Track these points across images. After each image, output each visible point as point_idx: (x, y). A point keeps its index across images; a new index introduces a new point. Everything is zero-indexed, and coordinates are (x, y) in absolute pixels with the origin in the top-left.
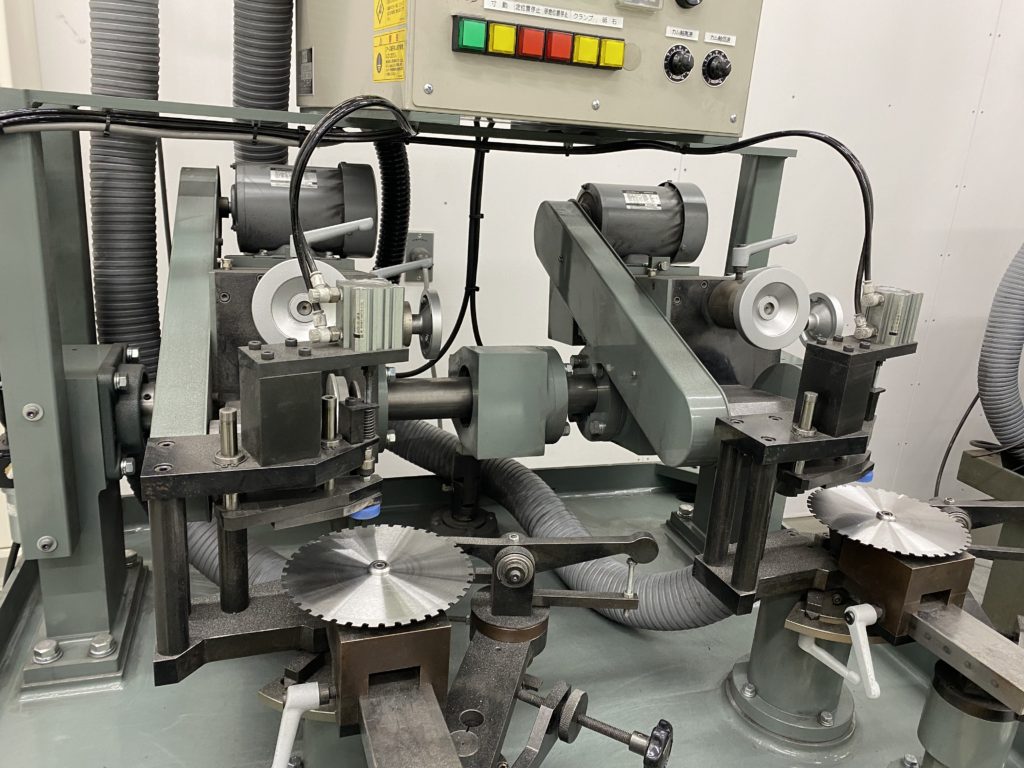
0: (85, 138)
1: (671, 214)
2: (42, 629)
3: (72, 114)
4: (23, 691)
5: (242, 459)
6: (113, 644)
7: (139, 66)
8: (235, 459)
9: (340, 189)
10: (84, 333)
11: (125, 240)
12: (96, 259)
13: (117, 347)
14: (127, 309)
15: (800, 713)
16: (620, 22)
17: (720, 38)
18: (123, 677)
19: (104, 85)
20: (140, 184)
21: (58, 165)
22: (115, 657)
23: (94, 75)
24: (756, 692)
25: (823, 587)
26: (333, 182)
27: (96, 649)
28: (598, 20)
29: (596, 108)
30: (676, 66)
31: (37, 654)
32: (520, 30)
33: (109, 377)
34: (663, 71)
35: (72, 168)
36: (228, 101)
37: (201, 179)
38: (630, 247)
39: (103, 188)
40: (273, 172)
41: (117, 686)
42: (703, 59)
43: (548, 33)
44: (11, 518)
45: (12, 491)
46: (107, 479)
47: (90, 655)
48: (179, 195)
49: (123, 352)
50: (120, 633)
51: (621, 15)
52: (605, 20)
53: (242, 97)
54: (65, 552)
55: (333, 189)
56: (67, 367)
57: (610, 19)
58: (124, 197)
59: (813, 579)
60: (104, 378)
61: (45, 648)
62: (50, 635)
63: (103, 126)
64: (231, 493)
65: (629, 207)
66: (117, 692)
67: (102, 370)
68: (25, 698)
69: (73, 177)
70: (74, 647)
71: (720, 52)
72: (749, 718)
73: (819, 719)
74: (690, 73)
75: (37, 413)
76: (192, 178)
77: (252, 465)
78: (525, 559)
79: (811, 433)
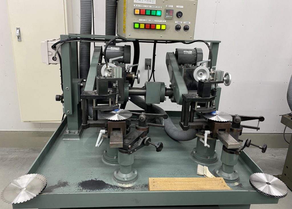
0: (79, 43)
1: (194, 55)
2: (67, 129)
3: (77, 39)
4: (64, 138)
5: (96, 94)
6: (78, 132)
7: (88, 28)
8: (95, 94)
9: (123, 50)
10: (77, 76)
11: (84, 60)
12: (80, 63)
13: (82, 79)
14: (84, 72)
15: (204, 156)
16: (165, 21)
17: (187, 23)
18: (80, 138)
19: (82, 32)
20: (87, 49)
21: (74, 46)
22: (78, 134)
23: (81, 30)
24: (196, 152)
25: (204, 129)
26: (123, 49)
27: (75, 132)
28: (161, 21)
29: (161, 37)
30: (178, 28)
31: (66, 132)
32: (145, 24)
33: (80, 84)
34: (175, 29)
35: (76, 47)
36: (105, 34)
37: (98, 48)
38: (185, 62)
39: (81, 50)
40: (111, 47)
41: (79, 139)
42: (183, 27)
43: (151, 24)
44: (63, 108)
45: (64, 104)
46: (79, 102)
47: (75, 133)
48: (94, 51)
49: (83, 80)
50: (80, 131)
51: (165, 20)
52: (162, 21)
53: (107, 33)
54: (71, 114)
55: (122, 50)
56: (73, 82)
57: (163, 21)
58: (85, 52)
59: (202, 127)
60: (79, 84)
61: (67, 131)
62: (68, 130)
63: (80, 40)
64: (94, 99)
65: (184, 54)
66: (78, 140)
67: (79, 82)
68: (64, 139)
69: (76, 48)
70: (72, 132)
71: (187, 25)
72: (194, 157)
73: (207, 158)
74: (181, 30)
75: (68, 89)
76: (97, 48)
77: (97, 95)
78: (144, 117)
79: (198, 97)
